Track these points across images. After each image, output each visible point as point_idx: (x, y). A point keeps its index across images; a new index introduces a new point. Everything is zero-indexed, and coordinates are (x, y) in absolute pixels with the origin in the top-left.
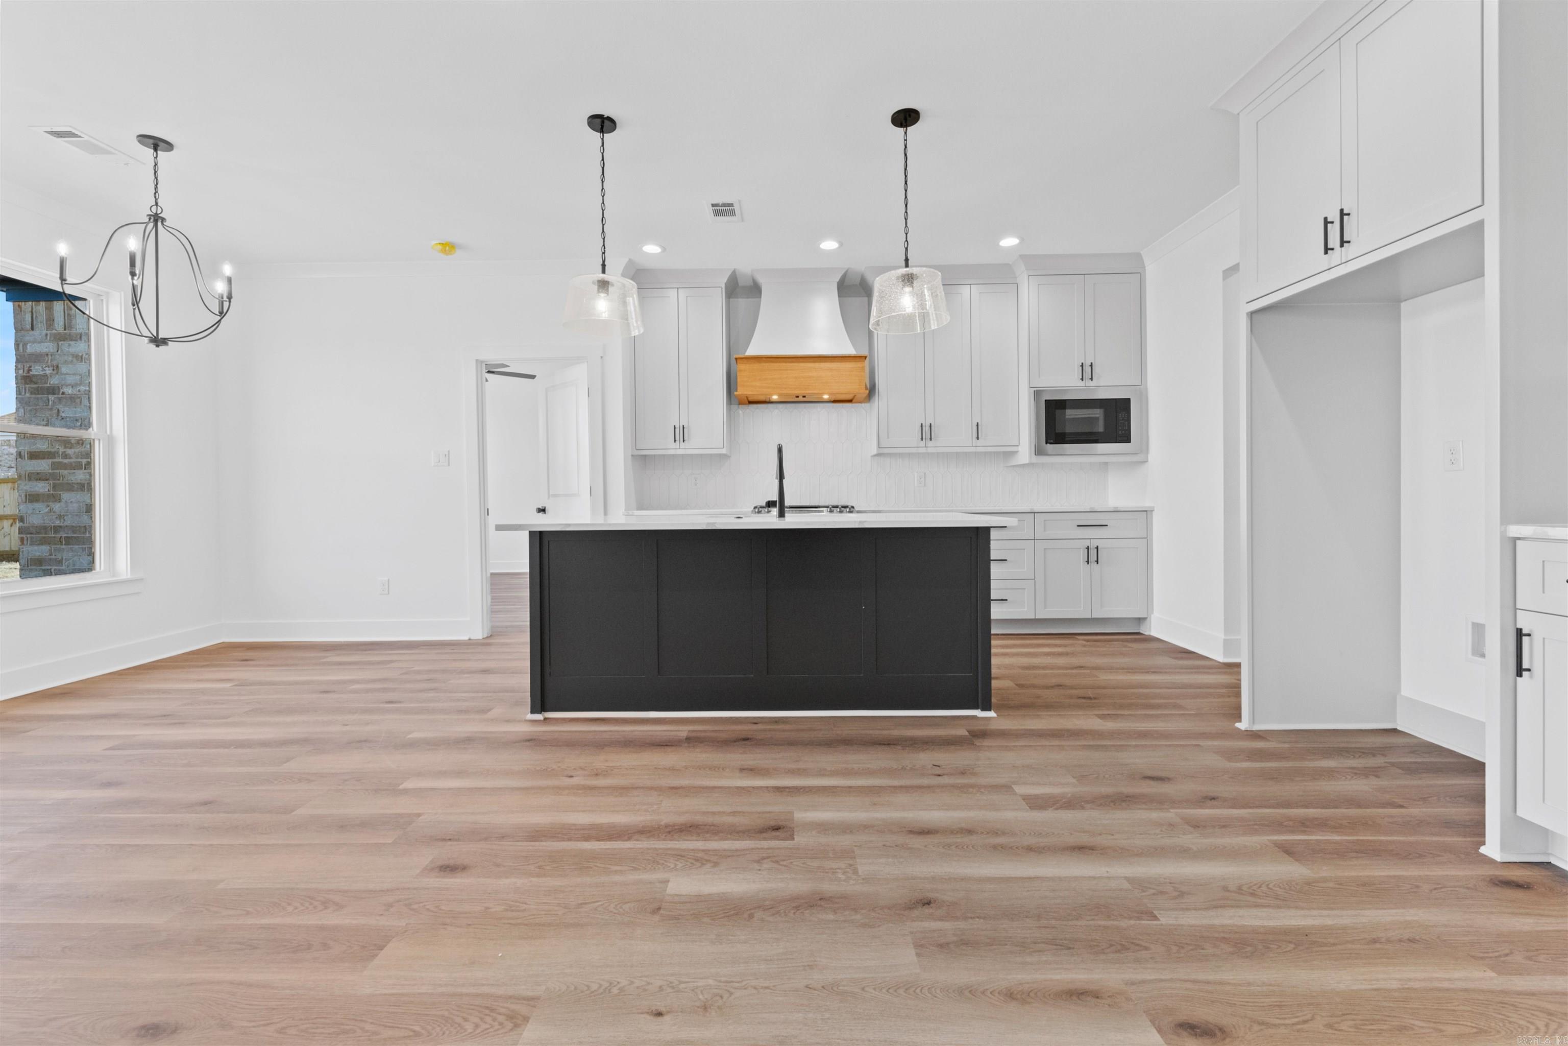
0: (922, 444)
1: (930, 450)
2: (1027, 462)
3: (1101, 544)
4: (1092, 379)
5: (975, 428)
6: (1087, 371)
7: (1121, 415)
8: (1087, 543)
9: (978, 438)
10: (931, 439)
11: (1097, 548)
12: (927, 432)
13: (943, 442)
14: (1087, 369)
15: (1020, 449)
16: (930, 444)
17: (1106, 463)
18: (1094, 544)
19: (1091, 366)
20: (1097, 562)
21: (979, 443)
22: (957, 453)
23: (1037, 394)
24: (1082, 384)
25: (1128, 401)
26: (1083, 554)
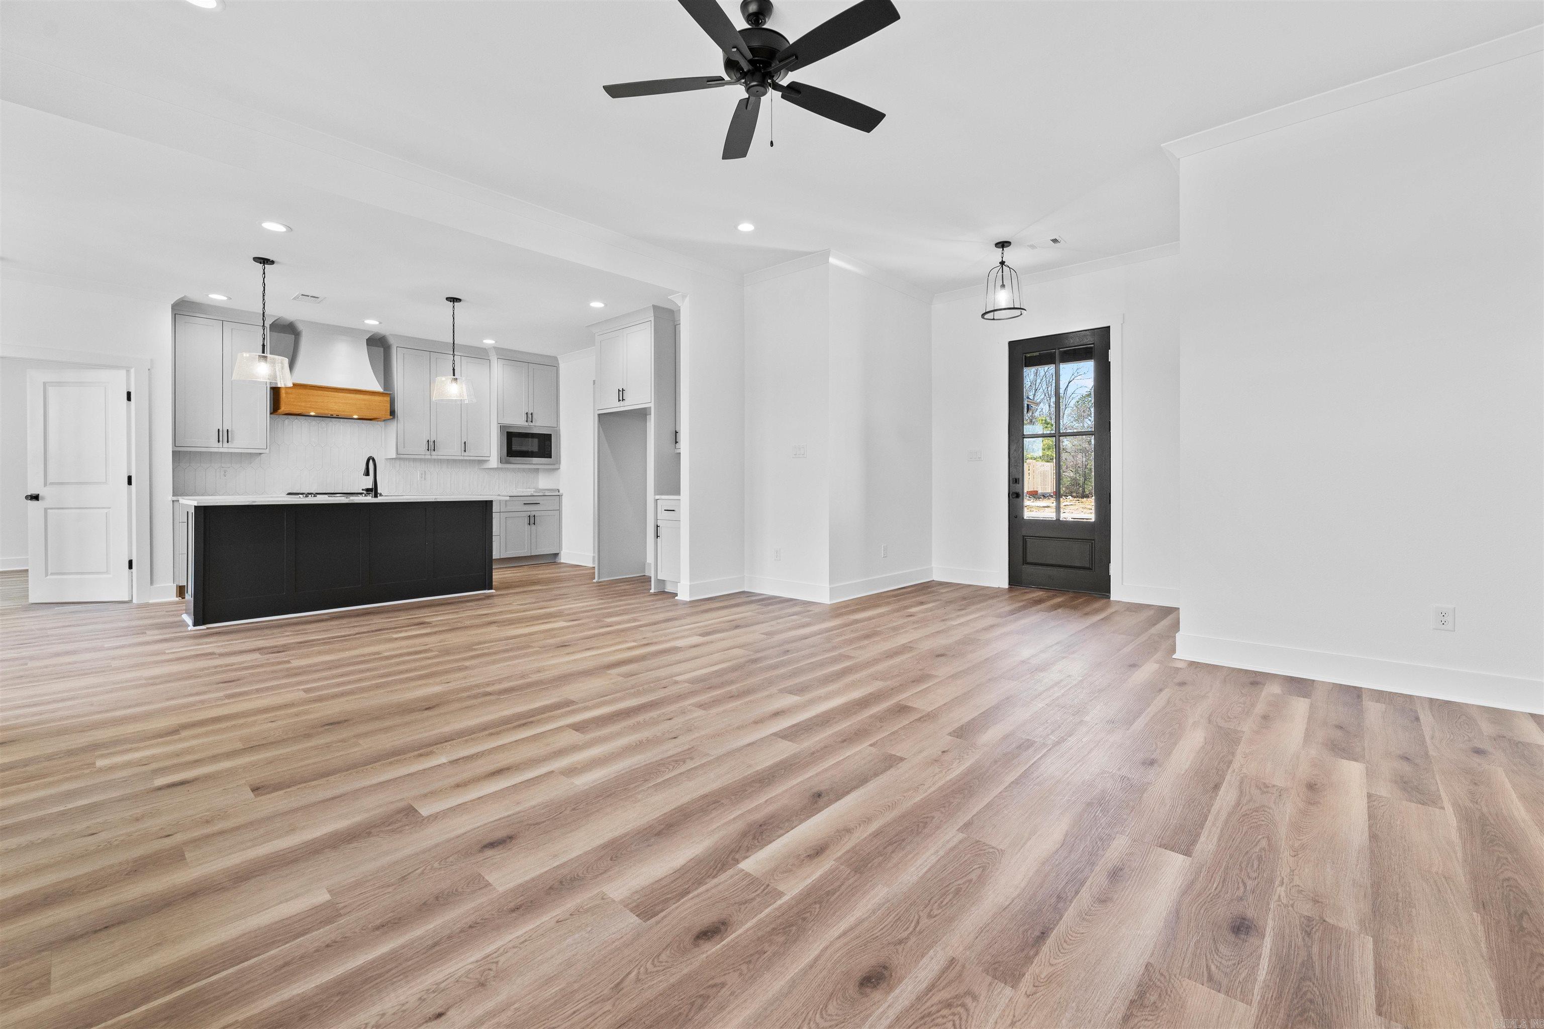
0: (428, 453)
1: (434, 457)
2: (496, 467)
3: (537, 514)
4: (532, 422)
5: (463, 445)
6: (530, 417)
7: (547, 443)
8: (529, 513)
9: (465, 451)
10: (434, 450)
11: (534, 516)
12: (432, 446)
13: (443, 452)
14: (530, 416)
15: (490, 458)
16: (433, 453)
17: (538, 469)
18: (533, 514)
19: (532, 414)
20: (534, 524)
21: (466, 454)
22: (448, 460)
23: (502, 428)
24: (526, 424)
25: (550, 435)
26: (527, 520)
